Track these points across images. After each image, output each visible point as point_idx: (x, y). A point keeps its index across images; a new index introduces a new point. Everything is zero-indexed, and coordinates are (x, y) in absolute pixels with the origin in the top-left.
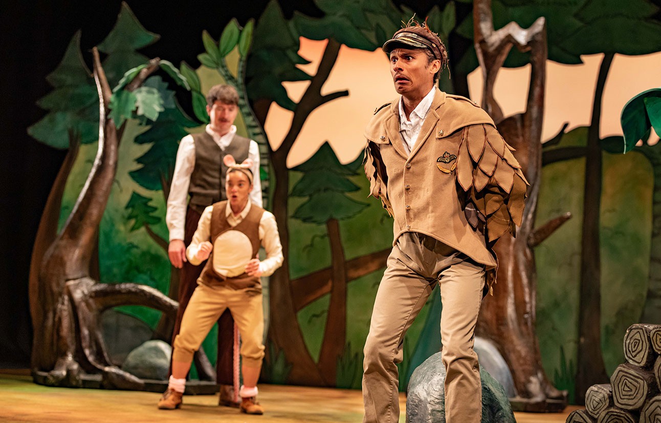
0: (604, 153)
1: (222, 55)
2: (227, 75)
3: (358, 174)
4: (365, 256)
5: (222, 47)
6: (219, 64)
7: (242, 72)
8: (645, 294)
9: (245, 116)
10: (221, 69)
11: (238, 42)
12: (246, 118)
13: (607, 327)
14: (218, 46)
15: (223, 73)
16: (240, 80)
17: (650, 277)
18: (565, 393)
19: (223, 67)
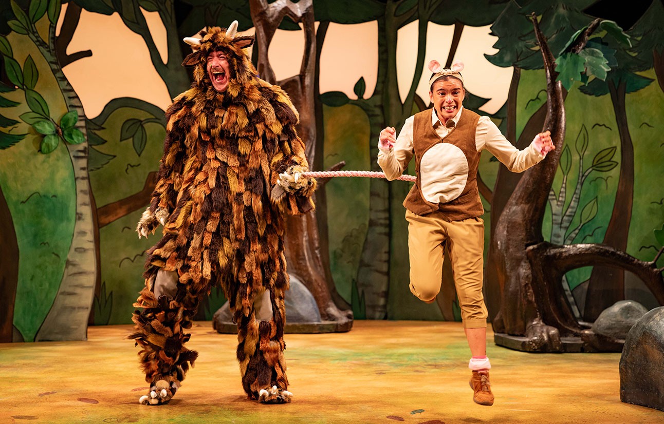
0: (324, 106)
1: (32, 22)
2: (38, 41)
3: (103, 128)
4: (113, 203)
5: (31, 14)
6: (30, 30)
7: (52, 38)
8: (367, 223)
9: (58, 79)
10: (31, 35)
11: (47, 10)
12: (59, 82)
13: (335, 252)
14: (27, 12)
15: (35, 39)
16: (52, 46)
17: (371, 209)
18: (350, 312)
19: (34, 33)
